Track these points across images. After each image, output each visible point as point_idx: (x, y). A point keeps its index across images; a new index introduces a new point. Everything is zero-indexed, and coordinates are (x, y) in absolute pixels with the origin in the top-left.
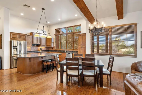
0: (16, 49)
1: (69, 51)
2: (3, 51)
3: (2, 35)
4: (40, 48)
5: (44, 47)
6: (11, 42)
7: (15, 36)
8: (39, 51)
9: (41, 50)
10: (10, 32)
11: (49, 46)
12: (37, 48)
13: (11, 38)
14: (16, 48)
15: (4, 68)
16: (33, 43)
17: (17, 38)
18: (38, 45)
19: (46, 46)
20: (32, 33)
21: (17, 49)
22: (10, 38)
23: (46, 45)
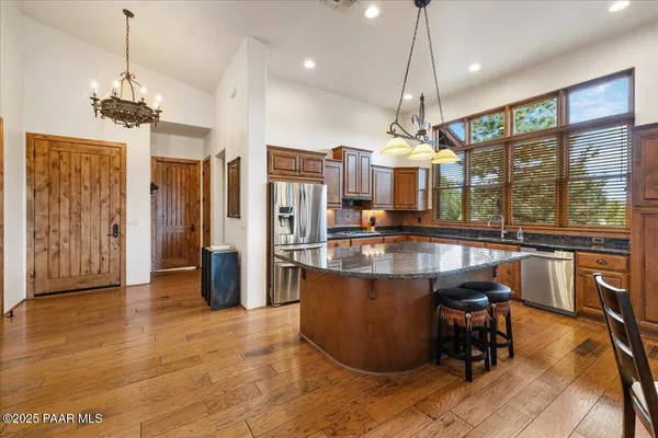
0: (287, 222)
1: (525, 234)
2: (243, 228)
3: (239, 158)
4: (368, 214)
5: (381, 212)
6: (270, 188)
7: (284, 164)
8: (366, 229)
9: (373, 224)
10: (268, 147)
11: (404, 208)
12: (358, 214)
13: (272, 170)
14: (287, 215)
15: (246, 301)
16: (346, 194)
17: (292, 173)
18: (362, 204)
19: (391, 208)
20: (341, 148)
21: (291, 218)
22: (268, 173)
23: (395, 205)
